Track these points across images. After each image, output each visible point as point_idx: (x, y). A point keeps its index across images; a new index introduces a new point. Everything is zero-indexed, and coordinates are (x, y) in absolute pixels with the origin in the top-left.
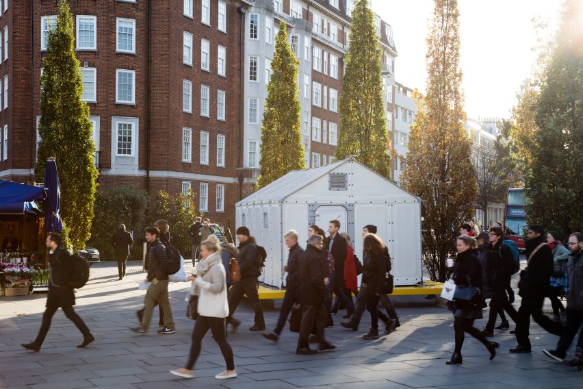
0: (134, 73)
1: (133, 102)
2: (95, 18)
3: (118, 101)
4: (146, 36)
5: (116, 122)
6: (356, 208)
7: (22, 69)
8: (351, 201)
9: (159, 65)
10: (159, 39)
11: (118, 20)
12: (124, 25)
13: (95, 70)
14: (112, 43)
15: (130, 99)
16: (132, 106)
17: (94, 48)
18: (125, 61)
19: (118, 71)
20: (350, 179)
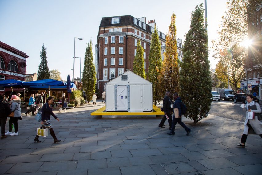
0: (123, 58)
1: (123, 65)
2: (115, 47)
3: (119, 65)
4: (126, 50)
5: (119, 69)
6: (131, 86)
7: (101, 59)
8: (129, 84)
9: (129, 56)
10: (129, 51)
11: (119, 47)
12: (121, 48)
13: (114, 58)
14: (118, 52)
15: (122, 64)
16: (122, 66)
17: (114, 53)
18: (121, 56)
19: (119, 58)
20: (128, 77)
